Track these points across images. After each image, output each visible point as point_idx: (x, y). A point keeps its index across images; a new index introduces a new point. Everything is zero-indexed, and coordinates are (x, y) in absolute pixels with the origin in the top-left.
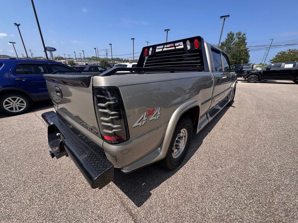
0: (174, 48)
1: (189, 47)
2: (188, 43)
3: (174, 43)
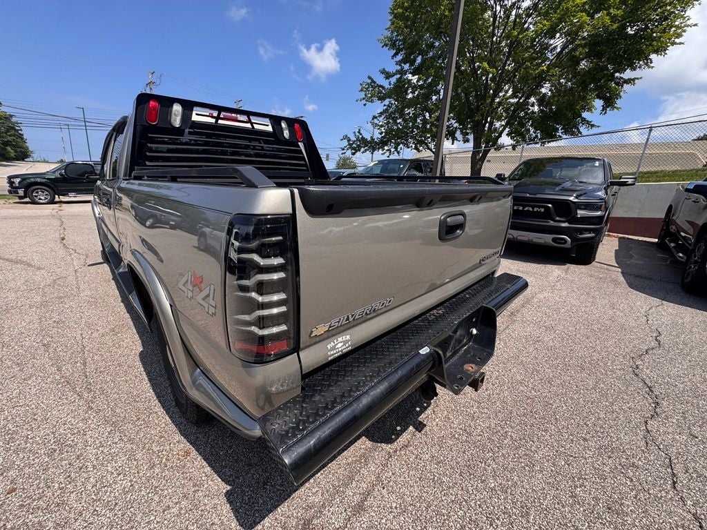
0: (249, 126)
1: (286, 134)
2: (284, 124)
3: (248, 114)
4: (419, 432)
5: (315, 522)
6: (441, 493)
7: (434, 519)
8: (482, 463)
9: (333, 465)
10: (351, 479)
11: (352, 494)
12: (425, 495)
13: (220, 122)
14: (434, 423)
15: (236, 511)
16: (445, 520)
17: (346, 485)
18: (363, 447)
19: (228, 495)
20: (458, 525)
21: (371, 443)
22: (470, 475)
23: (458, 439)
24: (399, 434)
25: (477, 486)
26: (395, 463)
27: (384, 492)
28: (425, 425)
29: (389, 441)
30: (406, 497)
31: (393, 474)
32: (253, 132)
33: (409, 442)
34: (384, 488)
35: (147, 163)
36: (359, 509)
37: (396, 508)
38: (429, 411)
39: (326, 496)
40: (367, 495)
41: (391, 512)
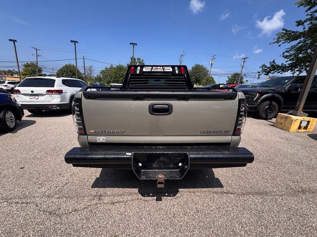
0: (163, 70)
1: (177, 72)
2: (176, 68)
3: (163, 66)
4: (156, 201)
5: (102, 197)
6: (137, 221)
7: (125, 225)
8: (164, 228)
9: (121, 189)
10: (121, 195)
11: (116, 199)
12: (132, 217)
13: (152, 70)
14: (166, 203)
15: (95, 182)
16: (127, 228)
17: (118, 196)
18: (134, 191)
19: (98, 178)
20: (129, 233)
21: (138, 192)
22: (154, 227)
23: (167, 214)
24: (149, 196)
25: (151, 232)
26: (136, 202)
27: (123, 206)
28: (161, 201)
29: (143, 195)
30: (126, 212)
31: (132, 204)
32: (164, 72)
33: (148, 201)
34: (124, 205)
35: (130, 85)
36: (113, 203)
37: (120, 212)
38: (170, 198)
39: (111, 194)
40: (119, 202)
41: (118, 212)
